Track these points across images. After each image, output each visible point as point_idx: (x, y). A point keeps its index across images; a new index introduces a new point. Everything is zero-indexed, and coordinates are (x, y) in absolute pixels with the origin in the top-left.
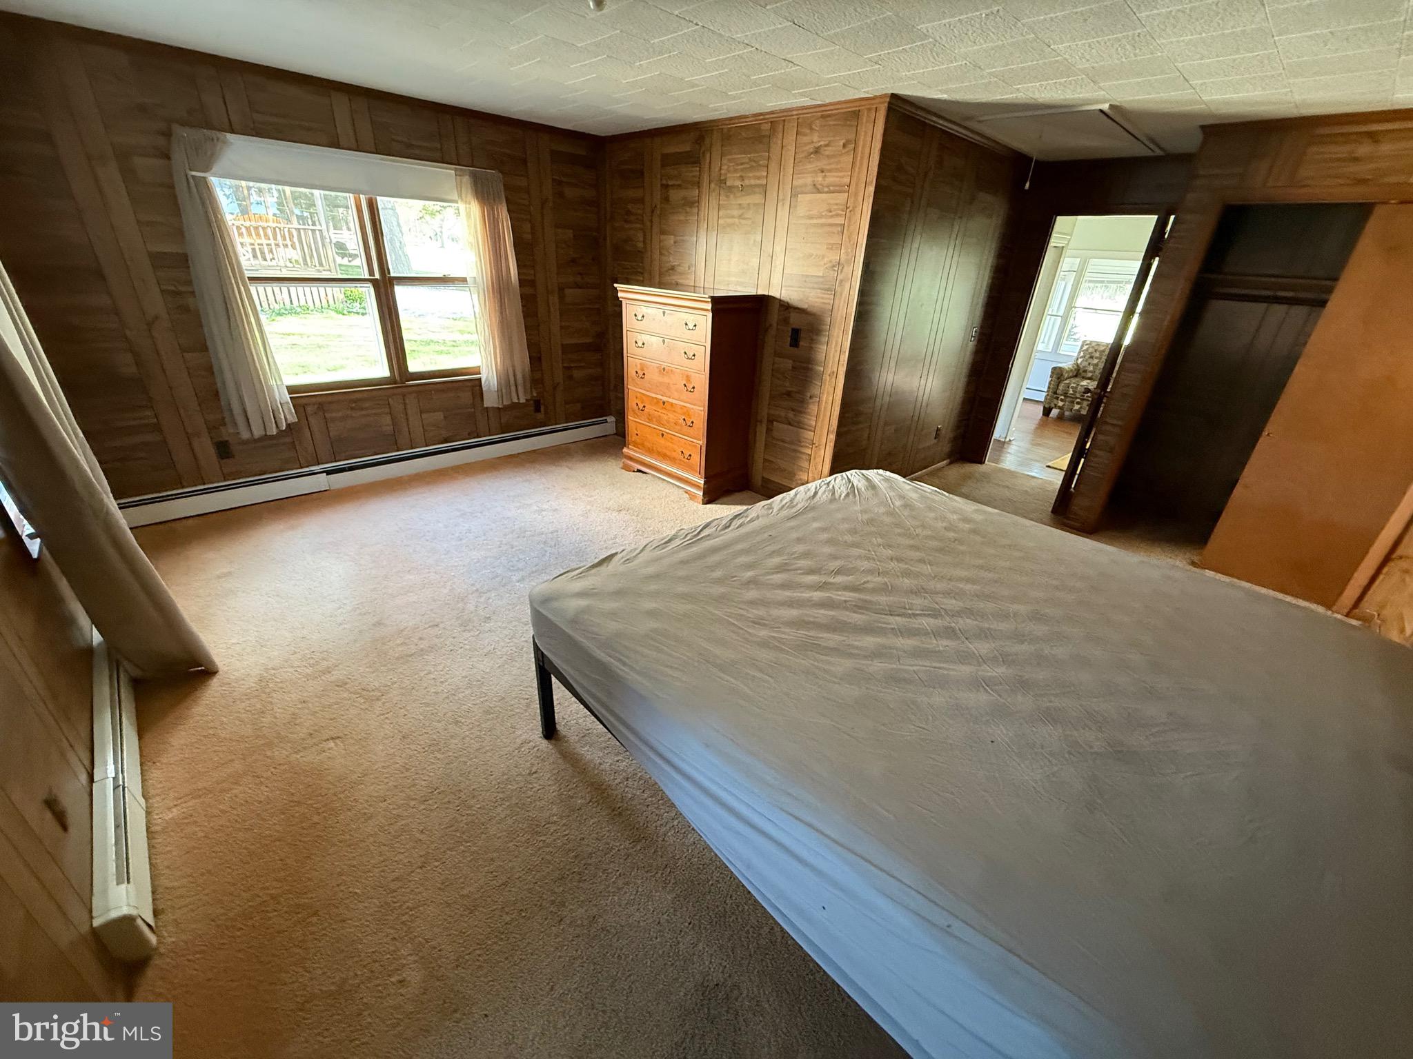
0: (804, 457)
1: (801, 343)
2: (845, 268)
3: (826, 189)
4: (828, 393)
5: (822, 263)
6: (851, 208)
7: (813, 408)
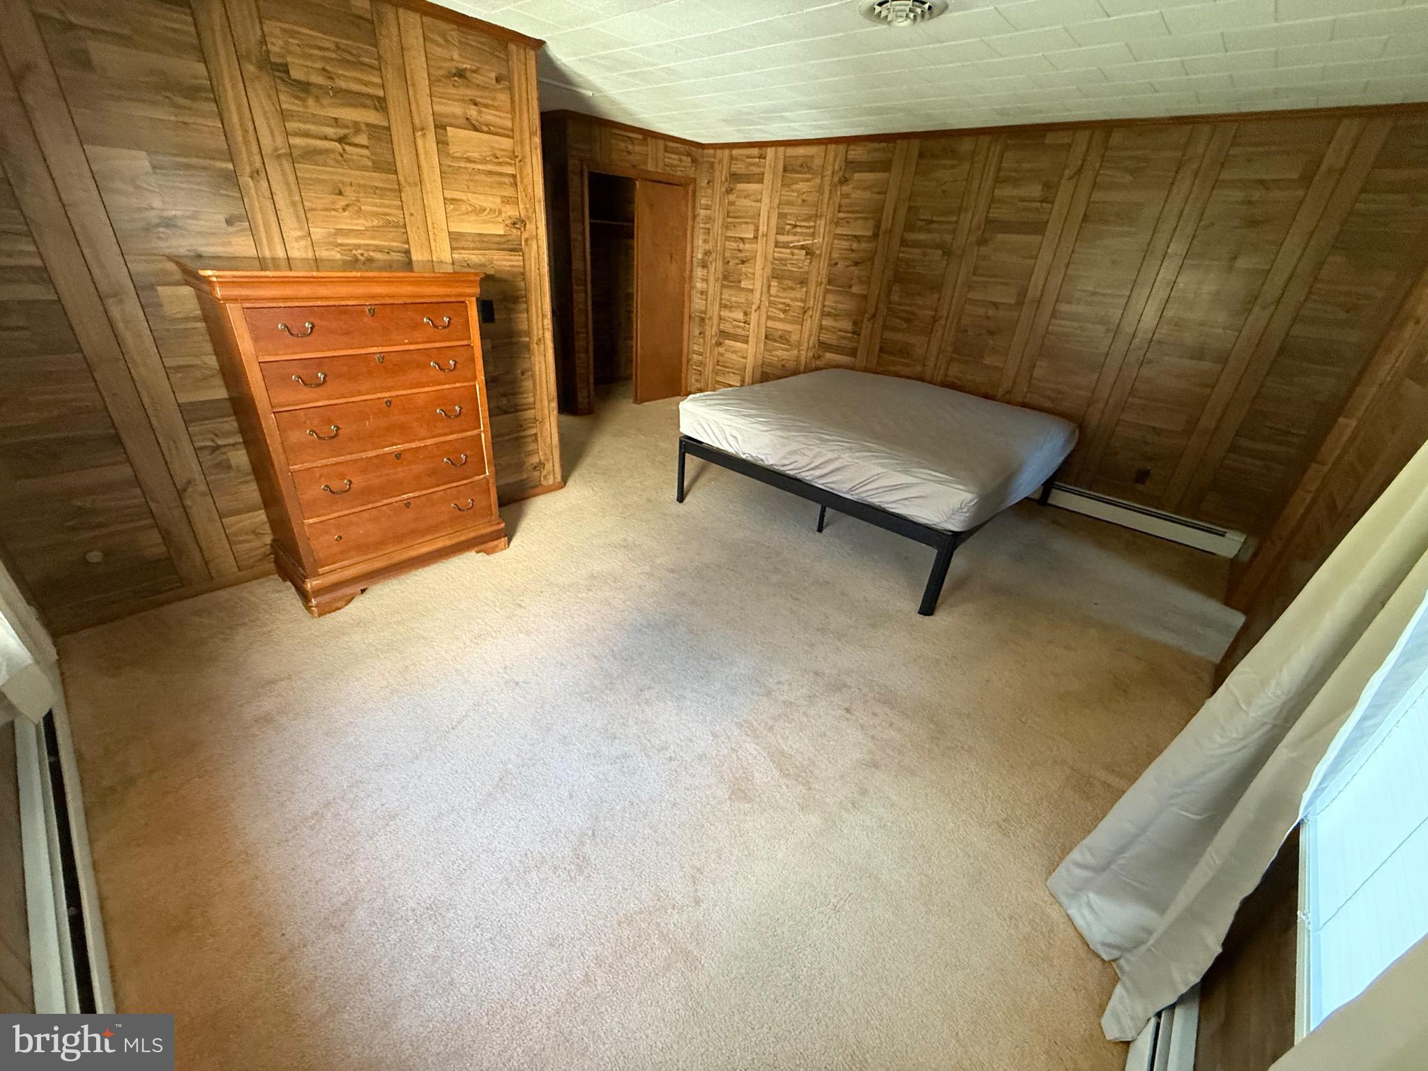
0: (530, 439)
1: (496, 317)
2: (528, 225)
3: (486, 129)
4: (540, 363)
5: (500, 219)
6: (520, 158)
7: (528, 384)
